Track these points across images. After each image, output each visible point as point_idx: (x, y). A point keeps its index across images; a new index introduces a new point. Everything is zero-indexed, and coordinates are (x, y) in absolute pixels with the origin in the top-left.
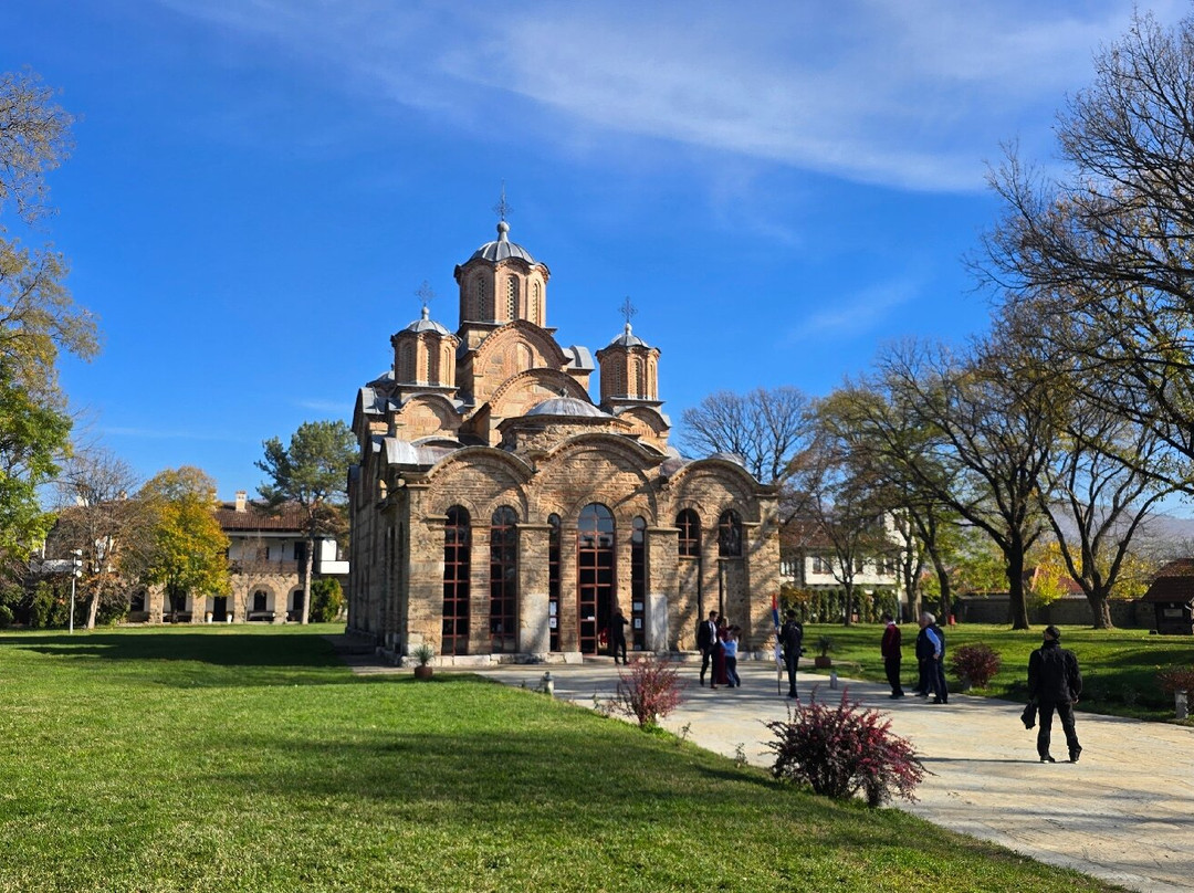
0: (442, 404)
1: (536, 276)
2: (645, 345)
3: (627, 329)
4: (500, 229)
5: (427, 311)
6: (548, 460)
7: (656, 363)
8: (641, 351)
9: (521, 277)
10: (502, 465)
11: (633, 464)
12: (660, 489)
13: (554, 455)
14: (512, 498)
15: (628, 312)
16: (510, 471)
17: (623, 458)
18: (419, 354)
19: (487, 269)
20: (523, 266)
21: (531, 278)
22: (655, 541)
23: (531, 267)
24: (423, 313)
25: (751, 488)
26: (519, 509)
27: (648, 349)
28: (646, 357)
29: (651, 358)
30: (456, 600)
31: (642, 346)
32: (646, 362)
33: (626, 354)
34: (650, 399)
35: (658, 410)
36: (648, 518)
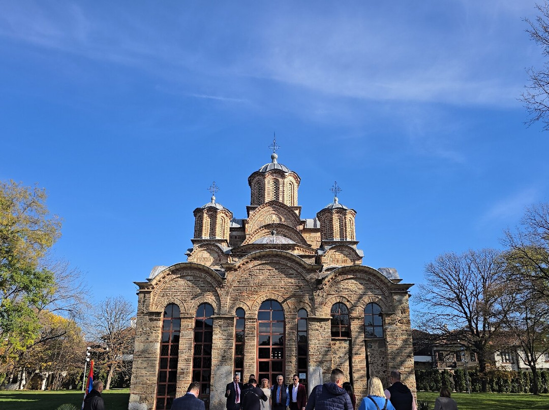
0: (216, 249)
1: (289, 179)
2: (344, 207)
3: (335, 200)
4: (273, 158)
5: (214, 198)
6: (236, 270)
7: (353, 219)
8: (342, 211)
9: (280, 180)
10: (203, 275)
11: (297, 271)
12: (317, 289)
13: (239, 267)
14: (210, 298)
15: (336, 191)
16: (209, 279)
17: (291, 268)
18: (204, 221)
19: (261, 178)
20: (282, 174)
21: (286, 180)
22: (313, 327)
23: (286, 174)
24: (212, 199)
25: (388, 286)
26: (214, 305)
27: (346, 210)
28: (345, 215)
29: (349, 216)
30: (168, 370)
31: (343, 208)
32: (345, 218)
33: (332, 214)
34: (349, 239)
35: (354, 247)
36: (309, 309)
